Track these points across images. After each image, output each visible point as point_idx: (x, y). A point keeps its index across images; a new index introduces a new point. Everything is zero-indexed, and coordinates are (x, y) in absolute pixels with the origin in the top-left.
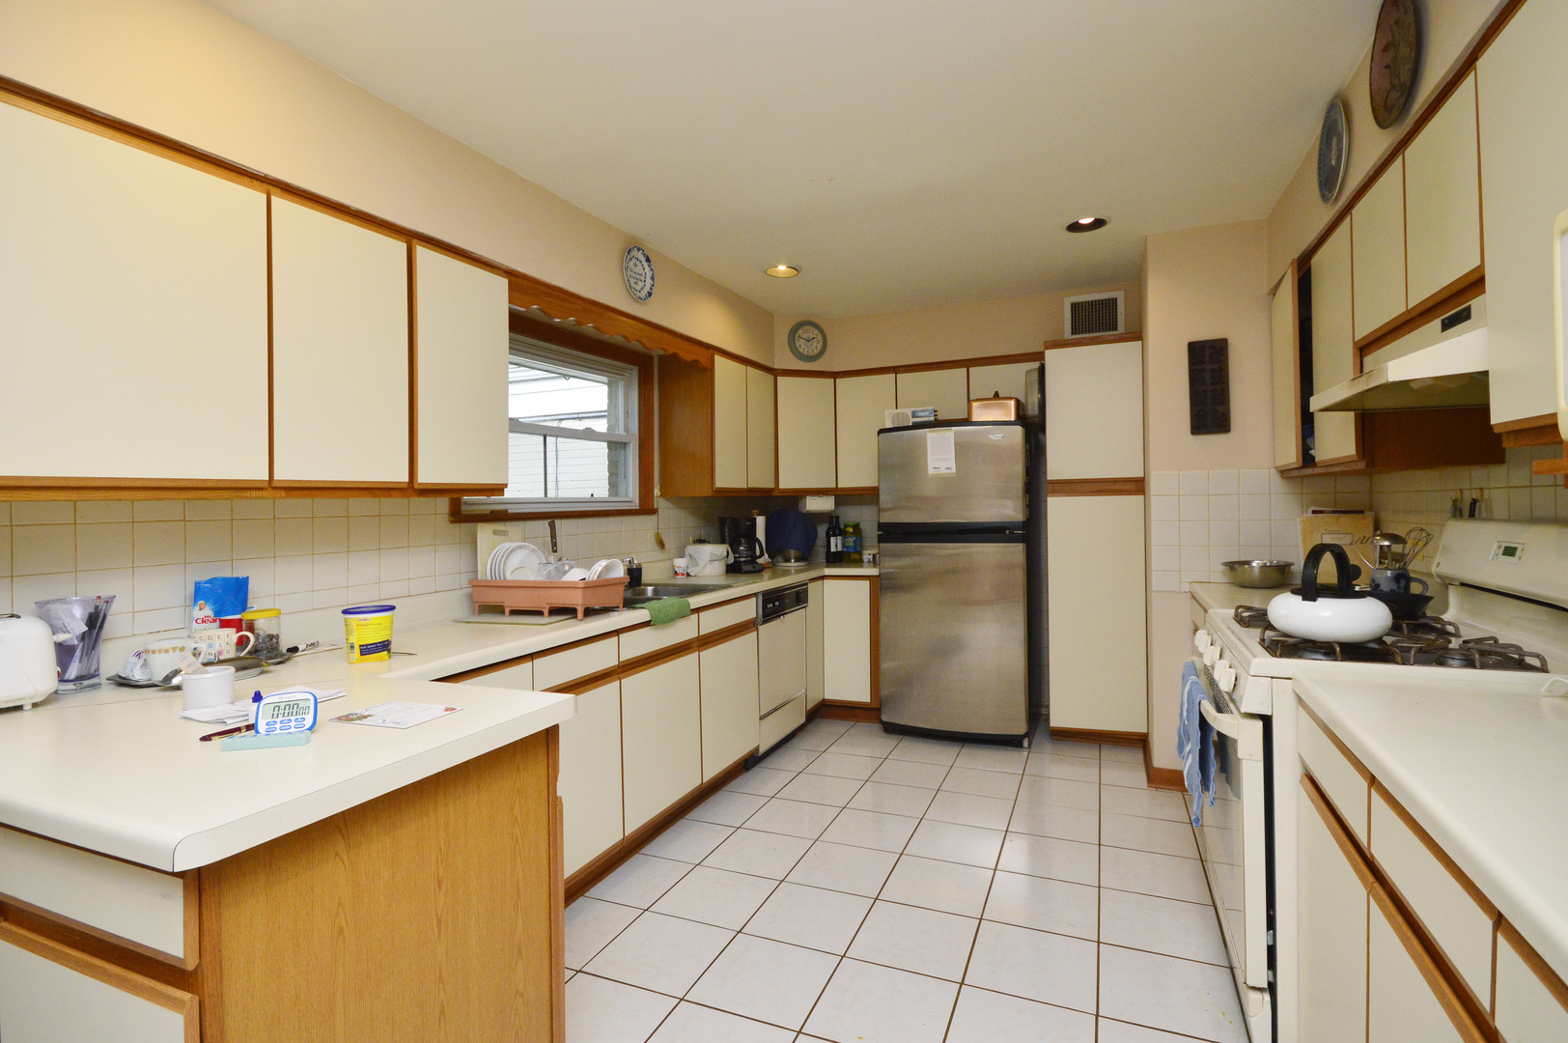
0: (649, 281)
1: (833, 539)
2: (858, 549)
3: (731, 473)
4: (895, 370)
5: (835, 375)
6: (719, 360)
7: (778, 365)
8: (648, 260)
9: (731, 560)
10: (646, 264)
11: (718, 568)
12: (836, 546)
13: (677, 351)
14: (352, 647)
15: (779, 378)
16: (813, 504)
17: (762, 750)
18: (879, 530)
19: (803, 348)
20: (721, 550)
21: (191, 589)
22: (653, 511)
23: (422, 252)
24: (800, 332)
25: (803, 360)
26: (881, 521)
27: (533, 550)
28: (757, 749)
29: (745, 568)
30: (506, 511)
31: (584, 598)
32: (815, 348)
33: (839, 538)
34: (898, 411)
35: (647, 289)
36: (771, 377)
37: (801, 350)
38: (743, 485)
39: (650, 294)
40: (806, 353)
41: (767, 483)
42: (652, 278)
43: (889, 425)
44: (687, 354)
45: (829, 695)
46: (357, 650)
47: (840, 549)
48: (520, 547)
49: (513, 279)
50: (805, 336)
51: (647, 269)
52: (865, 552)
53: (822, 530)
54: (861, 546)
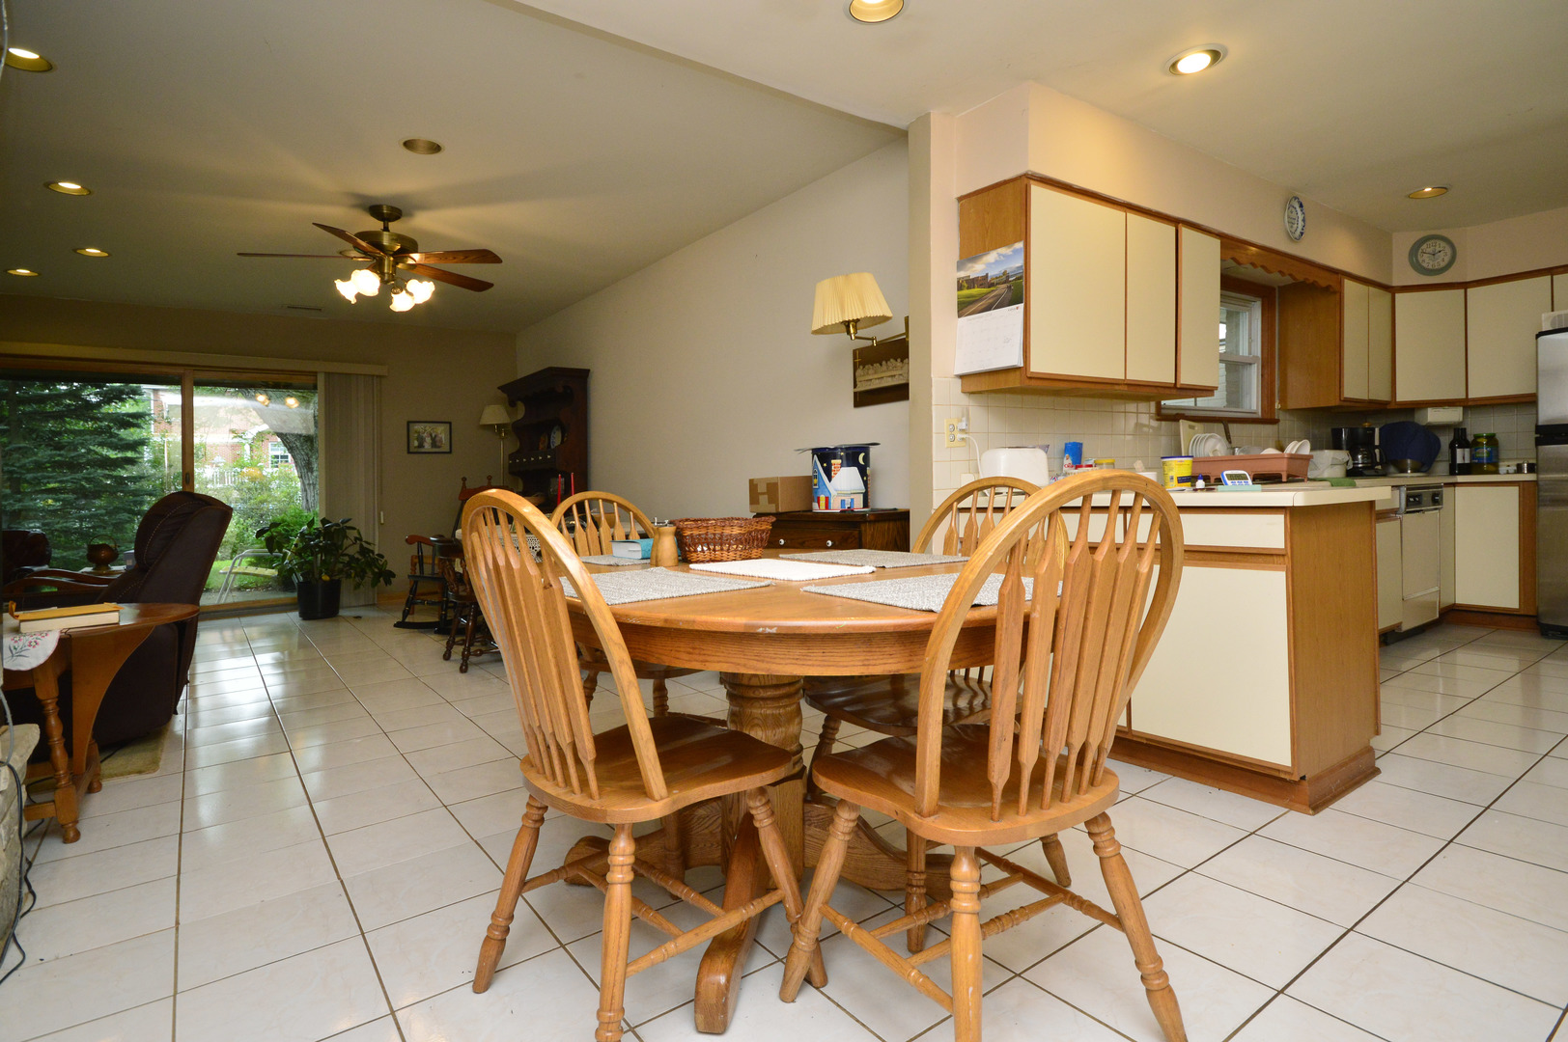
0: (1301, 223)
1: (1459, 451)
2: (1494, 460)
3: (1357, 385)
4: (1551, 271)
5: (1465, 286)
6: (1348, 284)
7: (1396, 282)
8: (1301, 206)
9: (1350, 466)
10: (1298, 209)
11: (1338, 472)
12: (1464, 458)
13: (1316, 280)
14: (1172, 478)
15: (1397, 295)
16: (1434, 416)
17: (1405, 627)
18: (1536, 433)
19: (1427, 261)
20: (1343, 455)
21: (1063, 447)
22: (1274, 422)
23: (1185, 231)
24: (1424, 246)
25: (1428, 275)
26: (1540, 424)
27: (1220, 440)
28: (1399, 625)
29: (1366, 472)
30: (1184, 414)
31: (1288, 465)
32: (1442, 259)
33: (1467, 450)
34: (1556, 313)
35: (1299, 230)
36: (1388, 296)
37: (1425, 265)
38: (1365, 397)
39: (1302, 234)
40: (1430, 267)
41: (1383, 395)
42: (1304, 220)
43: (1546, 327)
44: (1323, 280)
45: (1460, 600)
46: (1175, 480)
47: (1467, 461)
48: (1211, 437)
49: (1225, 240)
50: (1430, 250)
51: (1300, 213)
52: (1501, 464)
53: (1445, 440)
54: (1497, 456)
